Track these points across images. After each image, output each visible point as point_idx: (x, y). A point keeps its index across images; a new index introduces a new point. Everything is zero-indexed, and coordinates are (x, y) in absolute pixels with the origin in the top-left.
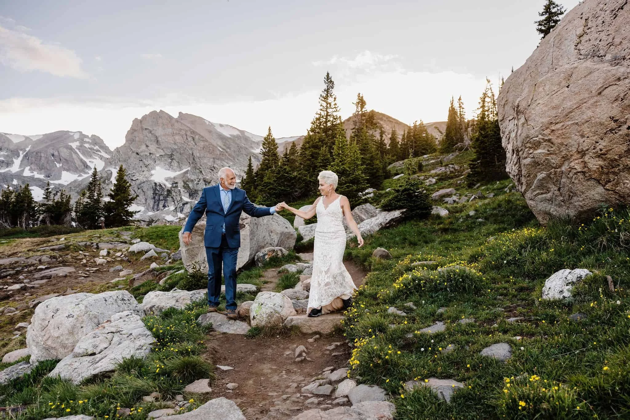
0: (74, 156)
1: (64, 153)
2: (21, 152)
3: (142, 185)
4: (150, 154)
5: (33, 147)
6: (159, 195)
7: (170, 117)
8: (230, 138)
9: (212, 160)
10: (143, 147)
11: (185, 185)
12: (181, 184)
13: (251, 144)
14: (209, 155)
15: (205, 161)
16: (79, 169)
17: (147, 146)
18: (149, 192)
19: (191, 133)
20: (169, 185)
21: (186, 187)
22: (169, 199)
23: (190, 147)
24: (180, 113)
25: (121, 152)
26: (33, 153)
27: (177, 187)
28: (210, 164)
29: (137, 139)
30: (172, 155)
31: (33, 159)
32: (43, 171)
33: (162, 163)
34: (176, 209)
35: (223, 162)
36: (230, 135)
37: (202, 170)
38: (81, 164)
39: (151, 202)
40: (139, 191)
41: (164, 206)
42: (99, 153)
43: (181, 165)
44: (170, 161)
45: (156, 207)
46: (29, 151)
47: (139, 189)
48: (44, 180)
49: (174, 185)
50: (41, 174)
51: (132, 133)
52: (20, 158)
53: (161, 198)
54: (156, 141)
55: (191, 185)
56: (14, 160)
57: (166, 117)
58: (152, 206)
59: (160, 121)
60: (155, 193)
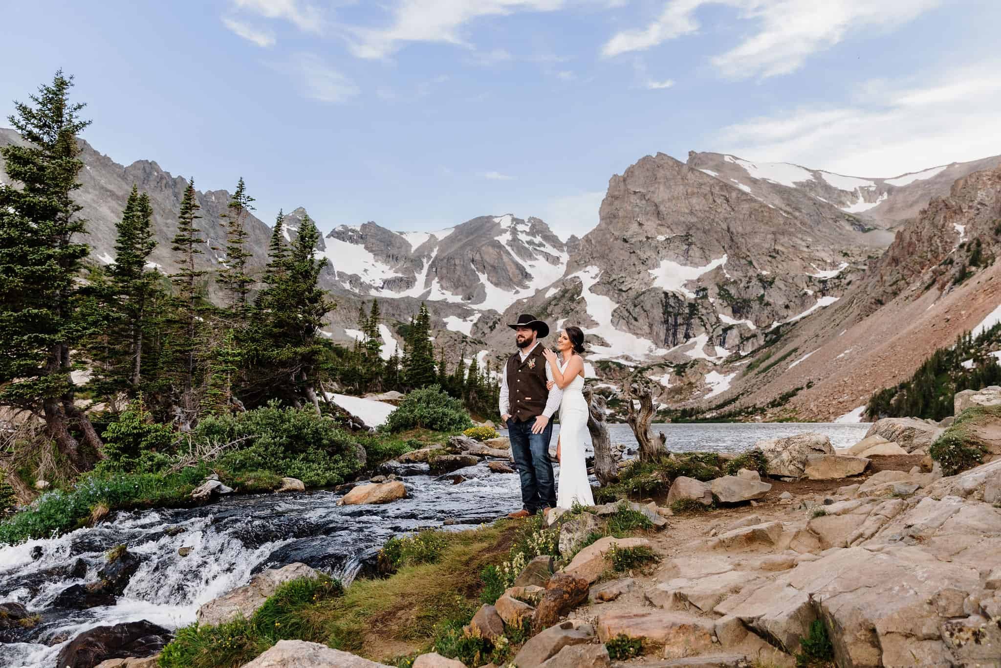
0: (505, 258)
1: (490, 254)
2: (425, 260)
3: (642, 297)
4: (648, 238)
5: (441, 251)
6: (676, 316)
7: (678, 164)
8: (795, 190)
9: (770, 236)
10: (634, 227)
11: (722, 293)
12: (713, 291)
13: (840, 196)
14: (763, 228)
15: (757, 241)
16: (515, 280)
17: (640, 224)
18: (655, 311)
19: (721, 189)
20: (691, 296)
21: (724, 294)
22: (695, 321)
23: (722, 216)
24: (691, 153)
25: (593, 242)
26: (442, 260)
27: (705, 297)
28: (767, 246)
29: (621, 213)
30: (688, 235)
31: (444, 271)
32: (460, 289)
33: (671, 253)
34: (711, 339)
35: (795, 239)
36: (795, 183)
37: (752, 258)
38: (517, 272)
39: (662, 331)
40: (637, 310)
41: (687, 337)
42: (542, 249)
43: (707, 252)
44: (686, 247)
45: (670, 339)
46: (436, 257)
47: (635, 306)
48: (463, 305)
49: (701, 294)
50: (457, 294)
51: (611, 204)
52: (425, 271)
53: (680, 321)
54: (656, 213)
55: (733, 291)
56: (416, 275)
57: (671, 163)
58: (663, 337)
59: (661, 173)
60: (666, 313)
